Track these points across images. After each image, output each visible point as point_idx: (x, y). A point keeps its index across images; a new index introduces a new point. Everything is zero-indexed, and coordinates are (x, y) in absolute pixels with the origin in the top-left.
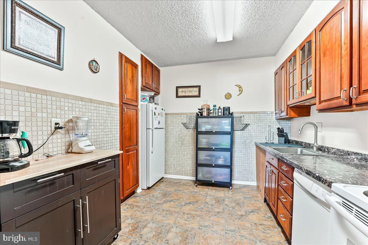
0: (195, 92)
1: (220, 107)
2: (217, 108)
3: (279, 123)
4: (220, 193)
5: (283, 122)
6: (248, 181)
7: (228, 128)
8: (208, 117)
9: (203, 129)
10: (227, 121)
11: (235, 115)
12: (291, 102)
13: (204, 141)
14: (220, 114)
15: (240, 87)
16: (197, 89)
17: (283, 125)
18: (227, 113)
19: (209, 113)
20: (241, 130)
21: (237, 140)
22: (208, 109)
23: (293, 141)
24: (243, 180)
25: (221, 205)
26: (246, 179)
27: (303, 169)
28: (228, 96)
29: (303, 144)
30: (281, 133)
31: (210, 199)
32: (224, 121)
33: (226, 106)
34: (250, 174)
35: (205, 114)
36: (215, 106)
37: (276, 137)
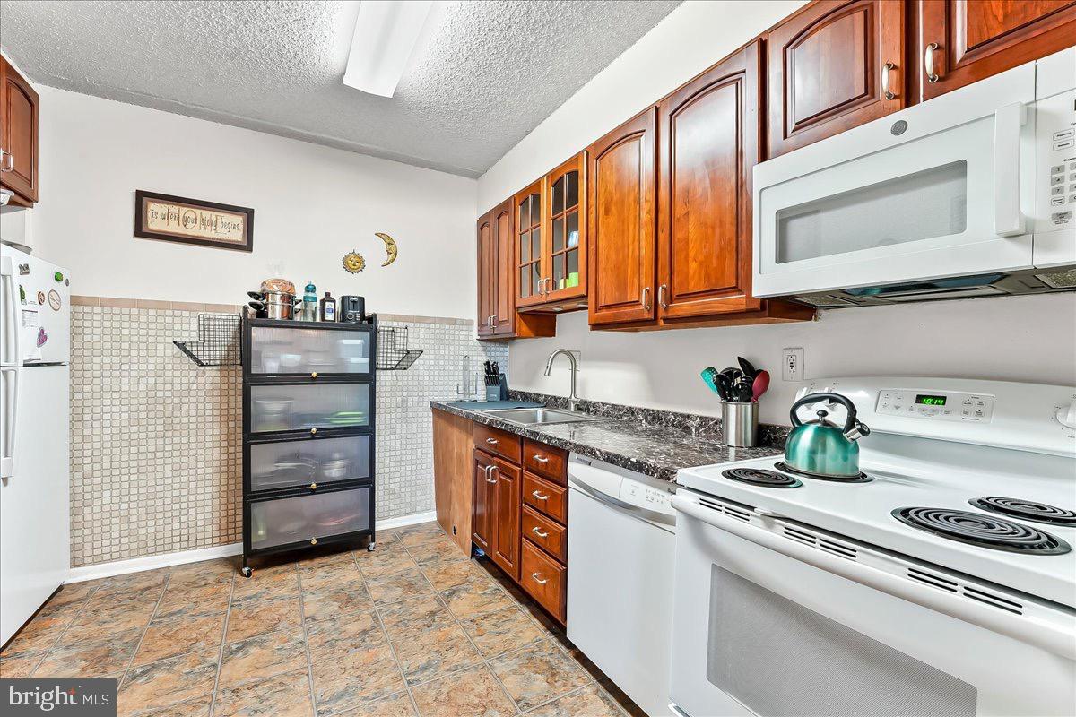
0: (232, 228)
1: (328, 294)
2: (320, 295)
3: (485, 351)
4: (345, 571)
5: (493, 349)
6: (416, 512)
7: (359, 363)
8: (288, 322)
9: (271, 366)
10: (359, 342)
11: (381, 323)
12: (525, 300)
13: (272, 406)
14: (329, 317)
15: (390, 242)
16: (238, 220)
17: (493, 354)
18: (355, 317)
19: (290, 312)
20: (392, 369)
21: (382, 400)
22: (289, 298)
23: (516, 393)
24: (400, 515)
25: (362, 607)
26: (408, 510)
27: (598, 452)
28: (354, 264)
29: (541, 399)
30: (493, 375)
31: (319, 601)
32: (346, 342)
33: (353, 292)
34: (419, 493)
35: (276, 312)
36: (310, 289)
37: (481, 384)
